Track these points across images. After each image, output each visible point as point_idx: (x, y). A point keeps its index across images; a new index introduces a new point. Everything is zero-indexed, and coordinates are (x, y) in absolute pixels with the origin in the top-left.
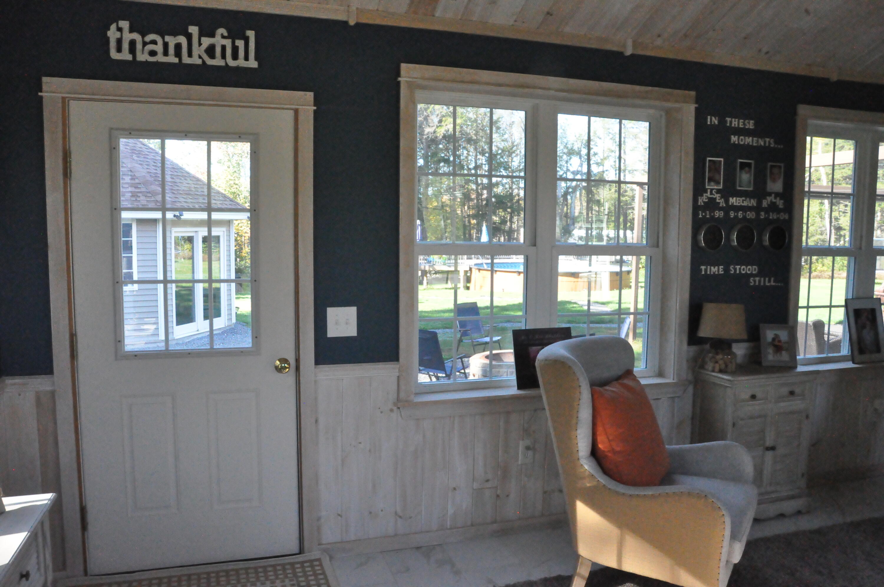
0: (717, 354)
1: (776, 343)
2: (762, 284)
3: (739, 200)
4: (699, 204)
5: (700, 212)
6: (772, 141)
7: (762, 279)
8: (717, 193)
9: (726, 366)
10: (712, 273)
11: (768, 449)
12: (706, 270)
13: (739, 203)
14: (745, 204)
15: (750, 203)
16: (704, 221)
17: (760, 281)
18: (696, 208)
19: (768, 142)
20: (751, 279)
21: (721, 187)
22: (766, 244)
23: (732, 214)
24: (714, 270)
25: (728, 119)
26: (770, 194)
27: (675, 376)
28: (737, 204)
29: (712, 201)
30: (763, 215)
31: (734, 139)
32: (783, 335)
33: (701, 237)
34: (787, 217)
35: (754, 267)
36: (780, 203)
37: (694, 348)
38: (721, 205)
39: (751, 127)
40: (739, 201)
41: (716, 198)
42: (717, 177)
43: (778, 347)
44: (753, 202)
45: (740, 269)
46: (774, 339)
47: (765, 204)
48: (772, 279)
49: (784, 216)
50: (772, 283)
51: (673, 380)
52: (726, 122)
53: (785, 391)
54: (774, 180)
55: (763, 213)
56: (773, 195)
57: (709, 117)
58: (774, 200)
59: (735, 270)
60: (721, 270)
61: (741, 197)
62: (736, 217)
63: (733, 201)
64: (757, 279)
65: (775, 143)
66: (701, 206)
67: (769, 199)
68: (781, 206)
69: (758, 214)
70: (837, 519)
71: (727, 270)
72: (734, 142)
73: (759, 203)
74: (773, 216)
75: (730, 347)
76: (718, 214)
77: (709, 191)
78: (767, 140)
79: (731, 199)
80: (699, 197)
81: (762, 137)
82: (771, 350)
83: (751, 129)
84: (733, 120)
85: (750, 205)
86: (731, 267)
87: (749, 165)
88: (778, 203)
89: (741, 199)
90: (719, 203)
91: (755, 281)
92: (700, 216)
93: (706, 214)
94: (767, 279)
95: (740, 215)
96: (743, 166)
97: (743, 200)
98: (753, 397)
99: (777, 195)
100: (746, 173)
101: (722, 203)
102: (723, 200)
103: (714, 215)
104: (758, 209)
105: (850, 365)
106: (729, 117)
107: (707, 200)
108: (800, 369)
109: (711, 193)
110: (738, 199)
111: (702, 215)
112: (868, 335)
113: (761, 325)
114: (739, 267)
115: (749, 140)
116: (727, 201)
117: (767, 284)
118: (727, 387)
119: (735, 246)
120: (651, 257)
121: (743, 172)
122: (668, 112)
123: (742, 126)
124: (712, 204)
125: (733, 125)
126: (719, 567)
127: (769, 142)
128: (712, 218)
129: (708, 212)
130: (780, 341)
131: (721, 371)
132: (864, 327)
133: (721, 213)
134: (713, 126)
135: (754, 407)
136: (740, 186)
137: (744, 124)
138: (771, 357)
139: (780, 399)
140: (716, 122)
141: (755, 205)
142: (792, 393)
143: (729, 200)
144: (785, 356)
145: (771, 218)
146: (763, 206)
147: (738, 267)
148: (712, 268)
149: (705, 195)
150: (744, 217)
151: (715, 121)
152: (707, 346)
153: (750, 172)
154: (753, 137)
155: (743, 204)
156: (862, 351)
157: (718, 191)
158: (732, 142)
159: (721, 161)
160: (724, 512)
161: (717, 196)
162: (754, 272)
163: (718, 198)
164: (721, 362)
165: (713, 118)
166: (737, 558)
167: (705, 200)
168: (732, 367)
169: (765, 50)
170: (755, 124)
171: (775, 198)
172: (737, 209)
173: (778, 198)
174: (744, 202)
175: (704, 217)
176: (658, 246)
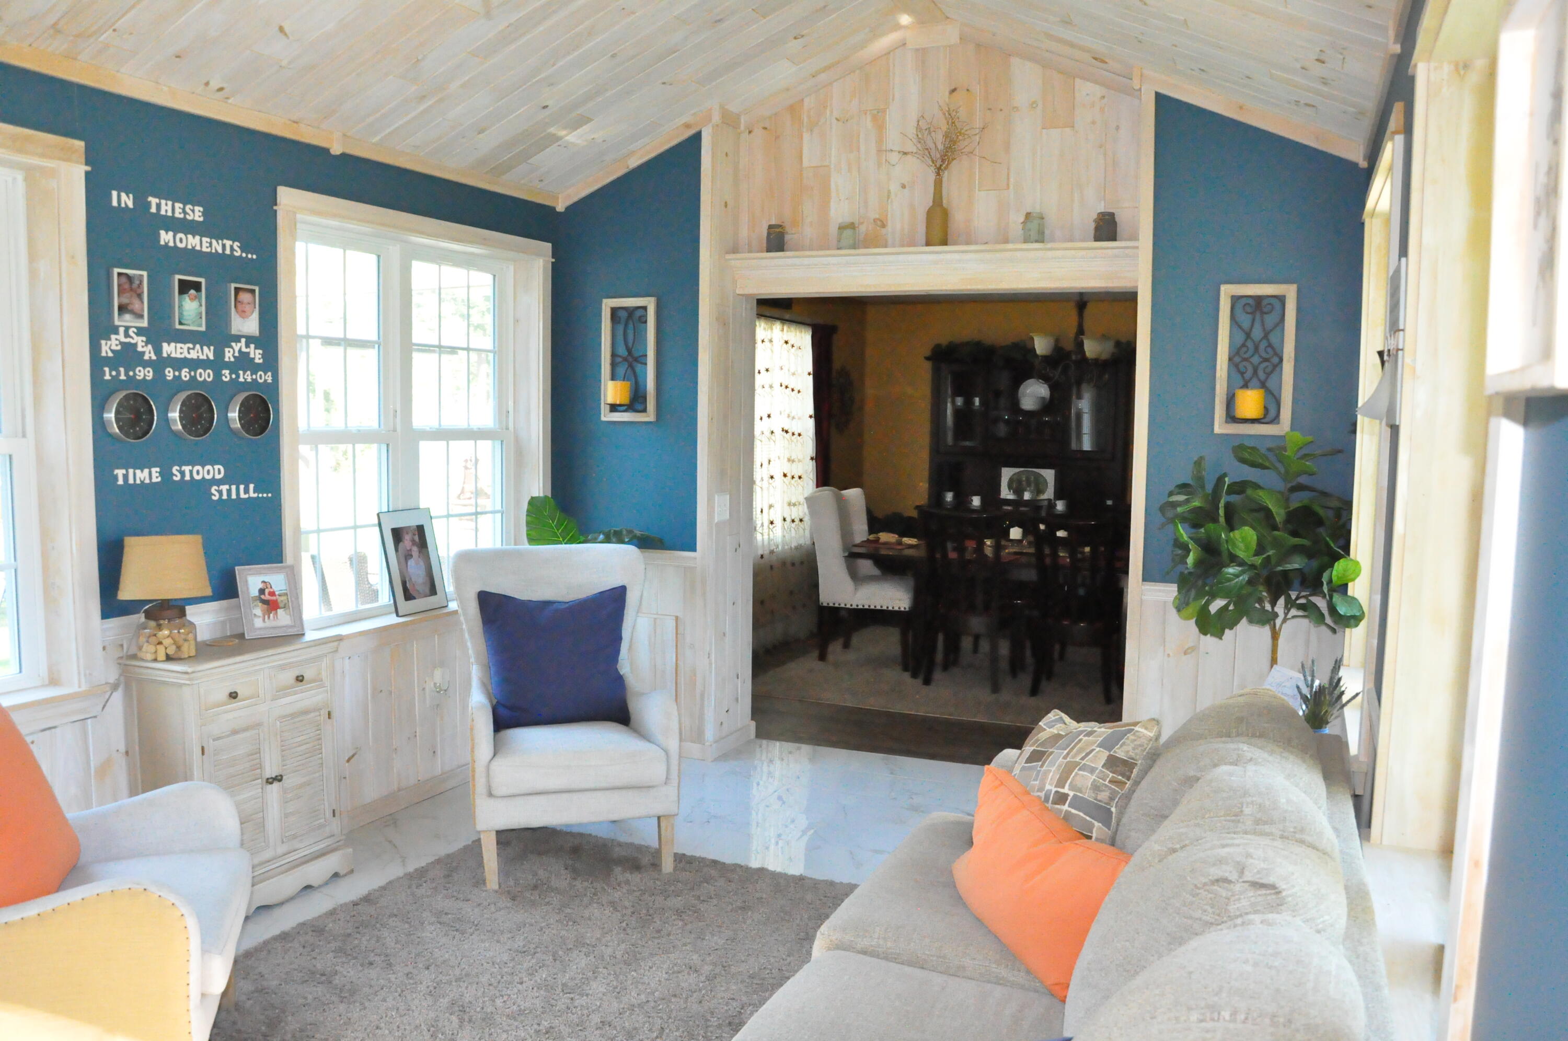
0: (159, 627)
1: (267, 597)
2: (234, 496)
3: (181, 348)
4: (104, 354)
5: (107, 369)
6: (236, 244)
7: (234, 487)
8: (138, 334)
9: (179, 648)
10: (138, 482)
11: (270, 781)
12: (126, 477)
13: (181, 353)
14: (193, 355)
15: (203, 354)
16: (116, 385)
17: (229, 491)
18: (97, 362)
19: (230, 247)
20: (214, 489)
21: (144, 323)
22: (236, 426)
23: (170, 374)
24: (142, 475)
25: (154, 201)
26: (237, 339)
27: (83, 680)
28: (179, 356)
29: (129, 348)
30: (226, 375)
31: (166, 237)
32: (277, 582)
33: (110, 415)
34: (269, 378)
35: (216, 467)
36: (257, 355)
37: (115, 623)
38: (146, 357)
39: (197, 218)
40: (182, 351)
41: (135, 345)
42: (136, 306)
43: (271, 604)
44: (208, 353)
45: (191, 472)
46: (262, 591)
47: (229, 355)
48: (252, 486)
49: (265, 377)
50: (252, 495)
51: (80, 687)
52: (149, 204)
53: (290, 676)
54: (243, 314)
55: (226, 372)
56: (243, 340)
57: (114, 194)
58: (244, 349)
59: (182, 473)
60: (154, 475)
61: (185, 343)
62: (177, 378)
63: (168, 349)
64: (225, 488)
65: (243, 249)
66: (107, 358)
67: (236, 347)
68: (258, 360)
69: (218, 375)
70: (395, 871)
71: (166, 474)
72: (166, 244)
73: (219, 354)
74: (246, 377)
75: (183, 614)
76: (144, 373)
77: (122, 330)
78: (228, 243)
79: (165, 345)
80: (103, 342)
81: (218, 237)
82: (258, 611)
83: (197, 221)
84: (163, 202)
85: (201, 357)
86: (175, 469)
87: (197, 286)
88: (252, 356)
89: (185, 347)
90: (144, 353)
91: (220, 492)
92: (107, 377)
93: (119, 374)
94: (242, 487)
95: (185, 374)
96: (185, 287)
97: (189, 349)
98: (233, 696)
99: (250, 340)
100: (192, 299)
101: (149, 353)
102: (150, 347)
103: (135, 374)
104: (217, 364)
105: (393, 620)
106: (155, 196)
107: (119, 348)
108: (310, 636)
109: (127, 335)
110: (179, 345)
111: (111, 375)
112: (415, 569)
113: (237, 569)
114: (190, 468)
115: (193, 241)
116: (158, 350)
117: (243, 496)
118: (181, 685)
119: (179, 431)
120: (10, 456)
121: (186, 297)
122: (30, 174)
123: (182, 216)
124: (128, 355)
125: (163, 212)
126: (188, 1010)
127: (232, 247)
128: (131, 380)
129: (122, 370)
130: (272, 594)
131: (169, 658)
132: (408, 556)
133: (149, 372)
134: (122, 210)
135: (236, 714)
136: (181, 323)
137: (184, 212)
138: (258, 623)
139: (282, 691)
140: (131, 205)
141: (211, 357)
142: (300, 679)
143: (161, 348)
144: (283, 618)
145: (241, 379)
146: (227, 359)
147: (187, 469)
148: (138, 472)
149: (113, 337)
150: (193, 379)
151: (128, 201)
152: (140, 618)
153: (198, 298)
154: (202, 236)
155: (189, 356)
156: (408, 596)
157: (140, 332)
158: (162, 243)
159: (142, 276)
160: (184, 911)
161: (139, 341)
162: (218, 477)
163: (140, 344)
164: (167, 642)
165: (123, 195)
166: (219, 984)
167: (114, 347)
168: (188, 649)
169: (214, 84)
170: (204, 214)
171: (247, 346)
172: (178, 364)
173: (252, 346)
174: (191, 351)
175: (115, 379)
176: (24, 436)
